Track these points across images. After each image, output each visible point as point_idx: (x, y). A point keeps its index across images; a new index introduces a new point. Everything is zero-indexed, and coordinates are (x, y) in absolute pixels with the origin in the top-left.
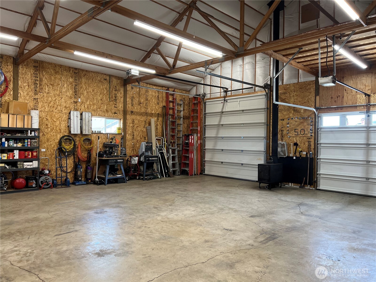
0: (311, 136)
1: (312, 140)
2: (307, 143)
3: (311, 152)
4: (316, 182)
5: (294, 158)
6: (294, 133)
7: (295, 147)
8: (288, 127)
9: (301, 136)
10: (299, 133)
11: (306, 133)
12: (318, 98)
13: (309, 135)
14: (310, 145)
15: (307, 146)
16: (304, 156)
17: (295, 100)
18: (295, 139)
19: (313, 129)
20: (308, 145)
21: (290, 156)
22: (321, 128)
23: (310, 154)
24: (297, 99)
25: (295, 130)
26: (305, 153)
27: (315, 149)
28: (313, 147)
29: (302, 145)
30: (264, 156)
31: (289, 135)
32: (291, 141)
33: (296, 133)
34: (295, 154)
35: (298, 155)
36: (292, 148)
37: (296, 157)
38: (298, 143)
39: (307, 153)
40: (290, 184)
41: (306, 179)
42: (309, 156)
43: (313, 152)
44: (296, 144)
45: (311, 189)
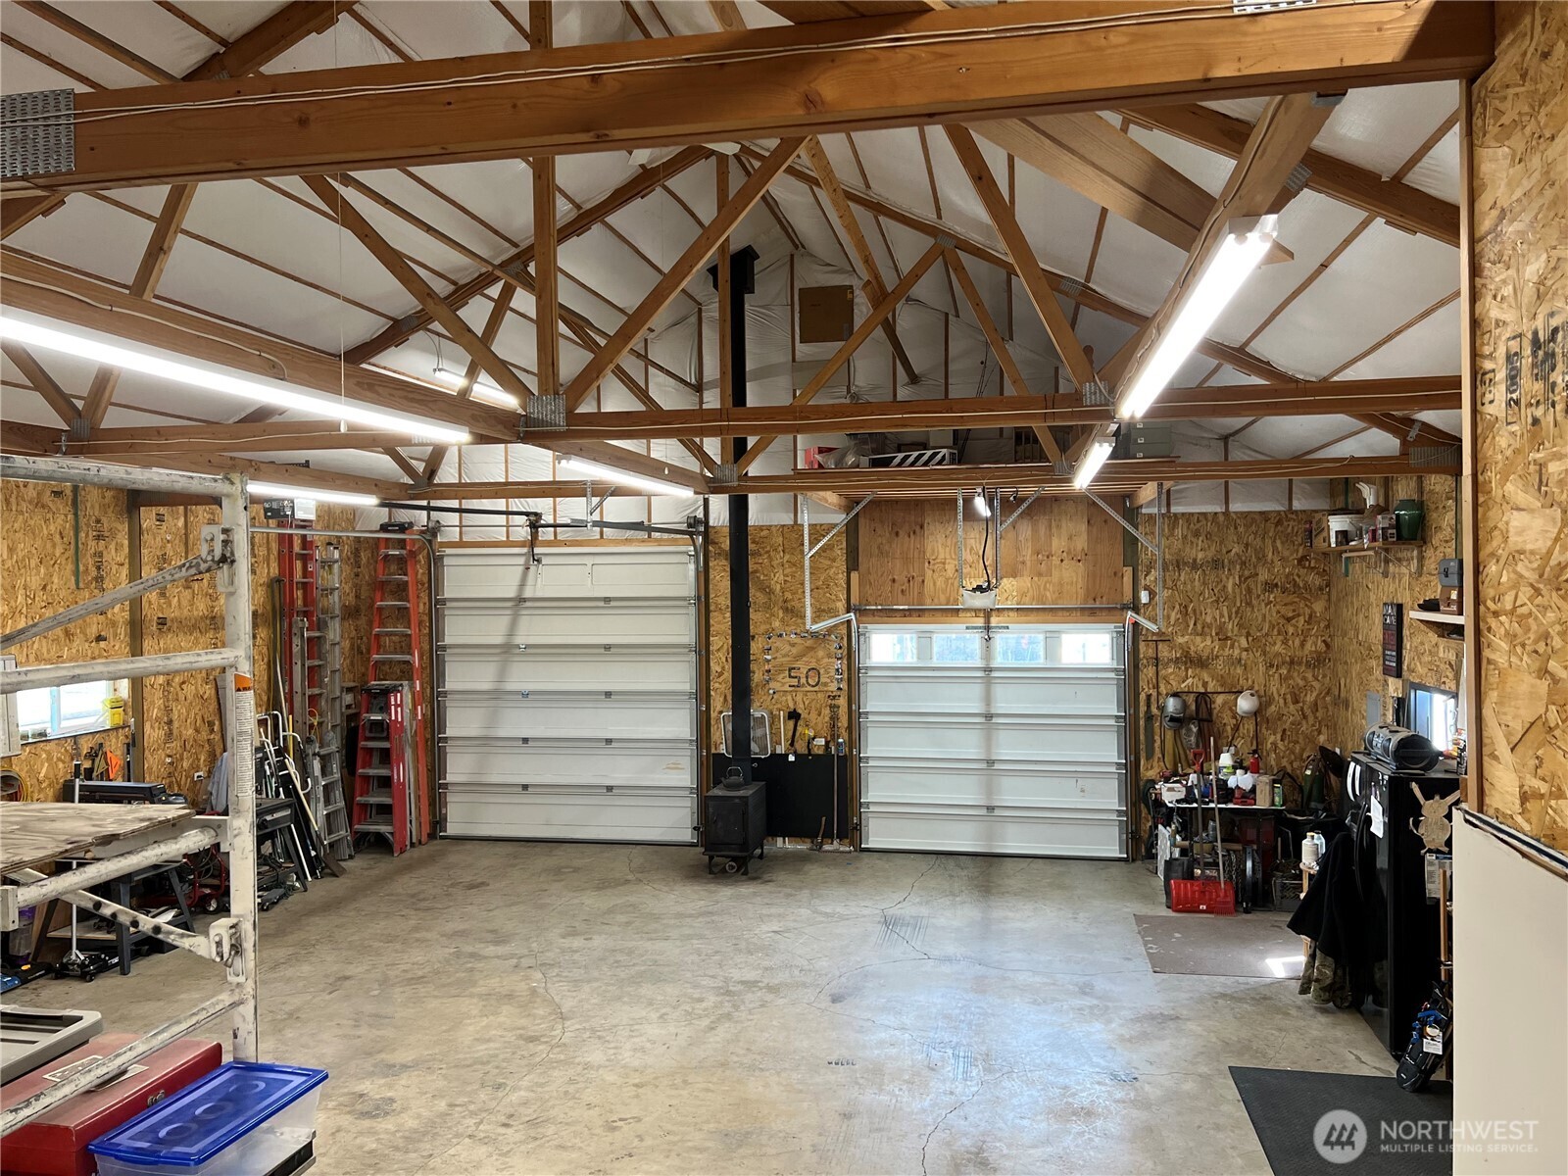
0: (839, 689)
1: (842, 702)
2: (827, 711)
3: (841, 740)
4: (858, 828)
5: (791, 758)
6: (788, 679)
7: (791, 723)
8: (768, 661)
9: (809, 688)
10: (803, 680)
11: (822, 680)
12: (854, 576)
13: (833, 687)
14: (834, 718)
15: (827, 719)
16: (821, 752)
17: (789, 579)
18: (789, 698)
19: (845, 668)
20: (831, 718)
21: (778, 752)
22: (867, 668)
23: (839, 744)
24: (793, 577)
25: (790, 670)
26: (821, 742)
27: (850, 728)
28: (843, 722)
29: (813, 716)
30: (691, 757)
31: (772, 684)
32: (779, 706)
33: (795, 682)
34: (792, 744)
35: (801, 747)
36: (784, 728)
37: (795, 753)
38: (799, 711)
39: (827, 743)
40: (780, 840)
41: (830, 822)
42: (837, 750)
43: (847, 738)
44: (794, 716)
45: (843, 852)
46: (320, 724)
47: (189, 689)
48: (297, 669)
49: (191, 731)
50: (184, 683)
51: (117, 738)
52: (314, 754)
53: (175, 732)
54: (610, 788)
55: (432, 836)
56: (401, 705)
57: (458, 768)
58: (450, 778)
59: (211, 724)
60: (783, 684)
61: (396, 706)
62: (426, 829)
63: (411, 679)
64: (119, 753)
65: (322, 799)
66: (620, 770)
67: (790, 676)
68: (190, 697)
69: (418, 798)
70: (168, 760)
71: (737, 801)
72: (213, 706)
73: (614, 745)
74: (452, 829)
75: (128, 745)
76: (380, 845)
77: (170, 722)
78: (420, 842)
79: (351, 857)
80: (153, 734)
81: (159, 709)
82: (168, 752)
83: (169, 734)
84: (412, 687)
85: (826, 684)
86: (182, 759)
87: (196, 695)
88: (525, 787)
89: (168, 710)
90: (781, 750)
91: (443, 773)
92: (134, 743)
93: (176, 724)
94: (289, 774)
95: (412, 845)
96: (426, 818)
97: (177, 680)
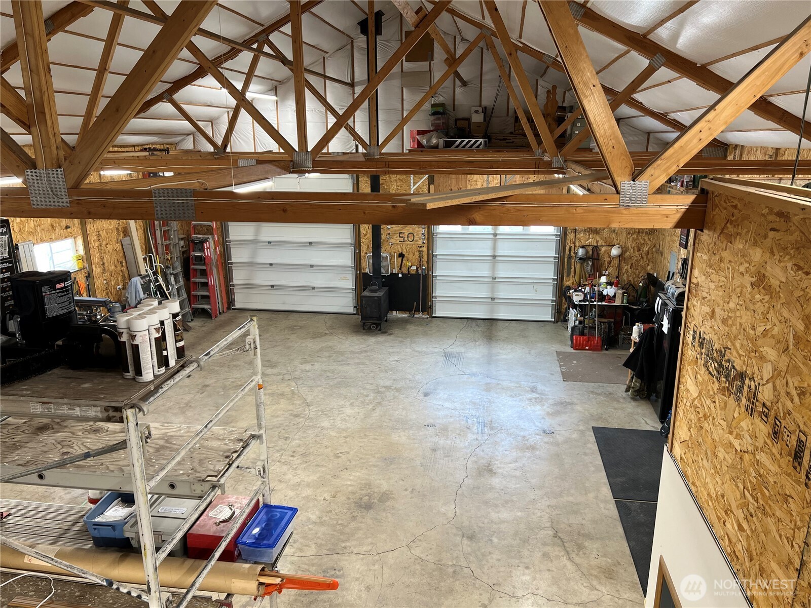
0: (423, 243)
1: (425, 249)
2: (417, 254)
3: (424, 267)
4: (431, 307)
5: (400, 275)
6: (398, 238)
7: (400, 259)
8: (389, 229)
9: (409, 243)
10: (406, 239)
11: (415, 239)
12: (432, 187)
13: (420, 242)
14: (421, 257)
15: (417, 257)
16: (414, 273)
17: (399, 188)
18: (399, 247)
19: (426, 233)
20: (419, 257)
21: (394, 272)
22: (437, 233)
23: (423, 269)
24: (401, 187)
25: (400, 233)
26: (414, 268)
27: (428, 262)
28: (425, 259)
29: (411, 255)
30: (352, 274)
31: (391, 240)
32: (394, 251)
33: (402, 239)
34: (400, 269)
35: (405, 270)
36: (397, 261)
37: (402, 273)
38: (404, 253)
39: (417, 268)
40: (395, 312)
41: (418, 305)
42: (422, 272)
43: (426, 266)
44: (401, 255)
45: (423, 318)
46: (171, 258)
47: (110, 247)
48: (158, 232)
49: (113, 267)
50: (107, 244)
51: (81, 274)
52: (171, 274)
53: (106, 268)
54: (313, 288)
55: (229, 308)
56: (209, 248)
57: (238, 277)
58: (235, 282)
59: (121, 263)
60: (397, 240)
61: (207, 248)
62: (226, 306)
63: (212, 234)
64: (83, 281)
65: (177, 295)
66: (318, 280)
67: (400, 237)
68: (111, 251)
69: (221, 291)
70: (105, 282)
71: (376, 298)
72: (121, 254)
73: (314, 267)
74: (238, 305)
75: (87, 277)
76: (205, 314)
77: (104, 264)
78: (223, 312)
79: (192, 320)
80: (97, 270)
81: (98, 258)
82: (104, 278)
83: (104, 269)
84: (213, 238)
85: (417, 241)
86: (111, 281)
87: (113, 250)
88: (272, 287)
89: (102, 258)
90: (395, 271)
91: (231, 279)
92: (89, 276)
93: (106, 265)
94: (160, 284)
95: (220, 313)
96: (225, 300)
97: (104, 243)
